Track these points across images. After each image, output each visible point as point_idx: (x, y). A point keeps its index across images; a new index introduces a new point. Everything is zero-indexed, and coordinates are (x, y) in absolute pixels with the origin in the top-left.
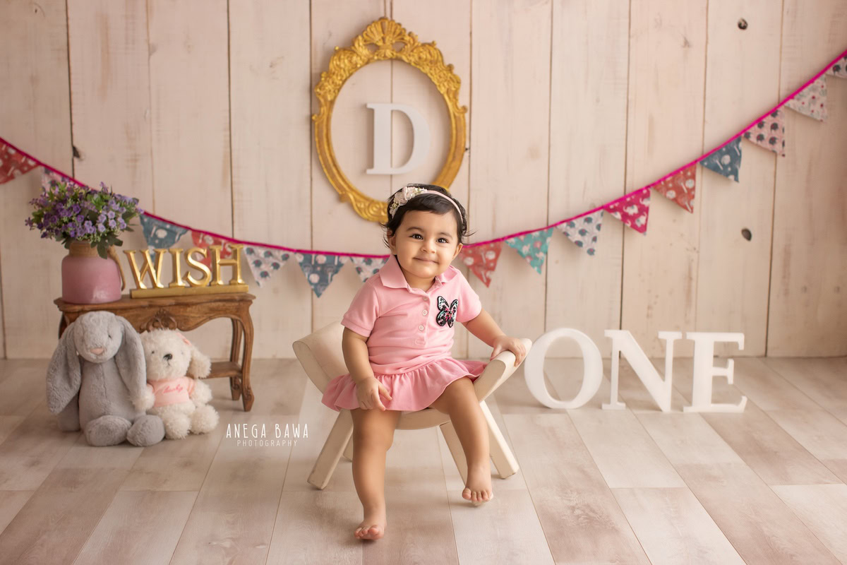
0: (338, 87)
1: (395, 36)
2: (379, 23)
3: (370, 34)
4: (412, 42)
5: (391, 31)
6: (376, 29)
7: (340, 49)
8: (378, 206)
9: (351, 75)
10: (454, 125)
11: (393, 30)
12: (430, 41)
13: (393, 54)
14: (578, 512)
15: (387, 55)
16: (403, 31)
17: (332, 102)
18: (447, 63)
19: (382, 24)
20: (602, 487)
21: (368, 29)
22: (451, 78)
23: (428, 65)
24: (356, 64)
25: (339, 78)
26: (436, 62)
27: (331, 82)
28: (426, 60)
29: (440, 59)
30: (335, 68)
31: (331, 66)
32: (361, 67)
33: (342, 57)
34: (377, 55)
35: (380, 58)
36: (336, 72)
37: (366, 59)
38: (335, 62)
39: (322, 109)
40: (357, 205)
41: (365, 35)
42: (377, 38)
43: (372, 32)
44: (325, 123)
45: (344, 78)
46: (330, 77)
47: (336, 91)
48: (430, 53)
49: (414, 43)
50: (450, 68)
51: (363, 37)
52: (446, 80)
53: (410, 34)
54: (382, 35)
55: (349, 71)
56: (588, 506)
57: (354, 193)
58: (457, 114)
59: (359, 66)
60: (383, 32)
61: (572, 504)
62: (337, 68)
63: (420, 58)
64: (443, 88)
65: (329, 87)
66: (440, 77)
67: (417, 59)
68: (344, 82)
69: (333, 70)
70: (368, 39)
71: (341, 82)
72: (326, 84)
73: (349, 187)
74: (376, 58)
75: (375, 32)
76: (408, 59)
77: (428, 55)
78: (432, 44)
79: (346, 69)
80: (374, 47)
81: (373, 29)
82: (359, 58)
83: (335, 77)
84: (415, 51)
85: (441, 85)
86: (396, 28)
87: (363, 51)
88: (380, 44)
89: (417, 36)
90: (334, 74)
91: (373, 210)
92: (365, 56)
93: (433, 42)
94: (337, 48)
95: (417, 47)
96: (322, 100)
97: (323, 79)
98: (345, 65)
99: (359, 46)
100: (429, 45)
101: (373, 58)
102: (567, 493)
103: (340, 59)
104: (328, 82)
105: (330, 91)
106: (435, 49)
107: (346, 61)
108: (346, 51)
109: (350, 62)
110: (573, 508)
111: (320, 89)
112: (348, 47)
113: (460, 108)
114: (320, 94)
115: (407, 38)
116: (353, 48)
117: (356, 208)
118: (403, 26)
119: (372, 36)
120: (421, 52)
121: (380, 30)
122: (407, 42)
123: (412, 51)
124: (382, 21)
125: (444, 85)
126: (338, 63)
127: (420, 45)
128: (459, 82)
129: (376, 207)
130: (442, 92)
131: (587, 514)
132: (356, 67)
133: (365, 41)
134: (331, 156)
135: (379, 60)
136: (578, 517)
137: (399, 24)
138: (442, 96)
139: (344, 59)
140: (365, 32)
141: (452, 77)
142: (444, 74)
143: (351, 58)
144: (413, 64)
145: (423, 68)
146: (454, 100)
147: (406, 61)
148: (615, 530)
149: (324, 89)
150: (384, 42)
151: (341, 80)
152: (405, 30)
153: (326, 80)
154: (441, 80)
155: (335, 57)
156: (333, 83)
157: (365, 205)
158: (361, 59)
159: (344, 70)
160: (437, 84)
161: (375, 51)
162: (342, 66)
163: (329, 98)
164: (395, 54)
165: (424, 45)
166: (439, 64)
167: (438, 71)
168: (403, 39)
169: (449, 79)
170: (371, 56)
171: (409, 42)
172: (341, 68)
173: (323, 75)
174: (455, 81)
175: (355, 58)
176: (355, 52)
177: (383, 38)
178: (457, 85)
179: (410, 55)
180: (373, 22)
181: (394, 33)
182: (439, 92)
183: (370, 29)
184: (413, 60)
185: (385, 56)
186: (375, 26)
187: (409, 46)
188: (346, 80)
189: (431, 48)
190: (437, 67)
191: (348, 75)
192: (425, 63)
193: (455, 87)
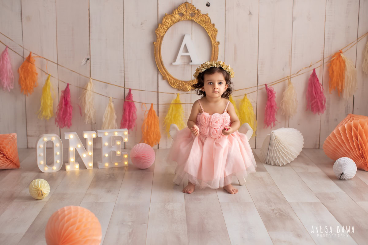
0: (165, 31)
1: (191, 10)
2: (185, 4)
3: (180, 9)
4: (198, 13)
5: (189, 8)
7: (167, 15)
8: (179, 82)
10: (213, 50)
11: (190, 8)
13: (190, 18)
14: (275, 211)
15: (187, 18)
17: (162, 37)
18: (212, 23)
19: (186, 5)
20: (285, 201)
21: (180, 7)
22: (213, 29)
24: (174, 21)
25: (166, 27)
26: (208, 22)
27: (162, 28)
28: (204, 21)
29: (210, 21)
31: (163, 22)
32: (176, 23)
33: (168, 18)
34: (183, 18)
35: (184, 19)
37: (178, 20)
38: (165, 20)
39: (158, 39)
40: (170, 82)
42: (183, 11)
44: (159, 46)
45: (168, 27)
46: (162, 26)
47: (165, 32)
48: (205, 18)
49: (199, 14)
50: (214, 25)
51: (177, 10)
52: (211, 30)
53: (197, 10)
54: (186, 10)
55: (171, 24)
56: (280, 209)
57: (169, 76)
58: (215, 45)
59: (175, 22)
60: (186, 9)
61: (273, 208)
62: (165, 23)
63: (201, 20)
65: (162, 30)
66: (209, 29)
68: (168, 29)
69: (164, 23)
70: (180, 11)
71: (167, 29)
72: (161, 29)
73: (167, 73)
74: (182, 19)
75: (183, 8)
77: (205, 19)
78: (207, 15)
80: (182, 15)
82: (175, 19)
83: (164, 26)
85: (209, 32)
86: (192, 7)
87: (177, 17)
88: (185, 13)
89: (200, 11)
90: (164, 25)
91: (176, 84)
93: (207, 14)
94: (166, 14)
95: (200, 15)
96: (158, 36)
97: (159, 27)
99: (176, 13)
100: (206, 15)
101: (181, 19)
102: (270, 204)
104: (161, 28)
105: (162, 32)
106: (208, 17)
107: (170, 20)
108: (170, 16)
109: (171, 20)
110: (273, 210)
111: (158, 31)
112: (171, 14)
113: (217, 42)
114: (157, 33)
115: (196, 11)
116: (173, 14)
117: (169, 83)
118: (195, 6)
119: (182, 10)
120: (202, 18)
121: (185, 7)
123: (198, 17)
124: (186, 3)
125: (210, 32)
126: (166, 20)
127: (201, 15)
128: (217, 31)
129: (178, 83)
130: (209, 35)
131: (279, 213)
132: (174, 23)
133: (178, 12)
134: (160, 60)
136: (276, 213)
137: (193, 5)
138: (209, 37)
139: (169, 19)
140: (178, 8)
141: (214, 29)
142: (211, 28)
143: (172, 18)
144: (198, 23)
145: (202, 25)
146: (214, 39)
147: (196, 21)
148: (291, 219)
149: (160, 31)
150: (186, 13)
151: (167, 28)
152: (195, 8)
153: (160, 27)
154: (209, 30)
155: (165, 18)
156: (163, 29)
157: (173, 82)
159: (168, 24)
160: (208, 32)
161: (182, 16)
162: (168, 22)
163: (161, 35)
164: (191, 18)
165: (203, 15)
167: (208, 26)
168: (194, 12)
169: (213, 30)
170: (181, 18)
171: (197, 13)
172: (167, 23)
173: (159, 25)
174: (215, 31)
175: (173, 18)
176: (174, 16)
177: (186, 11)
178: (216, 33)
179: (197, 19)
180: (182, 4)
181: (191, 9)
182: (208, 35)
183: (181, 7)
184: (198, 21)
185: (186, 19)
186: (183, 5)
187: (197, 15)
188: (169, 28)
189: (206, 16)
190: (208, 24)
191: (170, 26)
192: (203, 22)
193: (215, 33)
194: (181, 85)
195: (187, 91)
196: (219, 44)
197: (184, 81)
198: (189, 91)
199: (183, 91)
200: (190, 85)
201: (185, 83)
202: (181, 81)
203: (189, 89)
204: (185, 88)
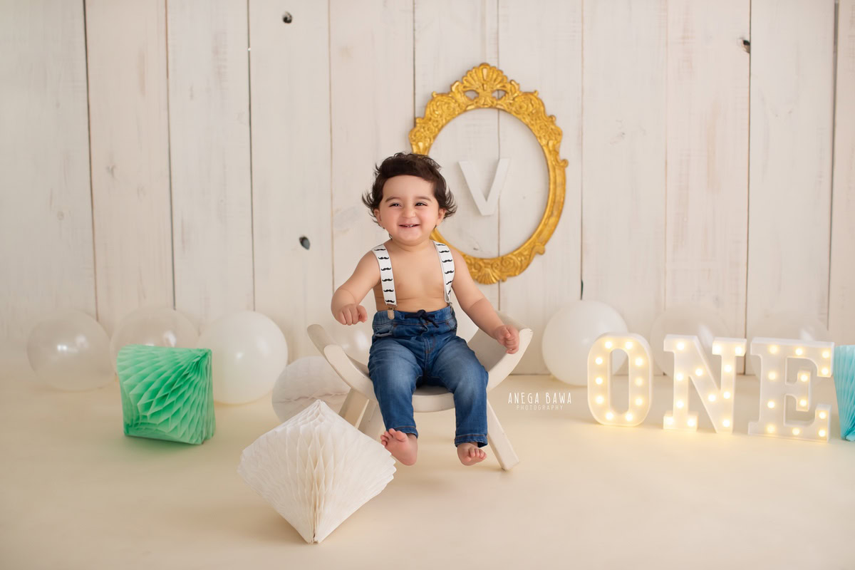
0: (434, 134)
1: (496, 83)
2: (480, 68)
3: (470, 79)
4: (513, 91)
5: (491, 78)
6: (477, 75)
7: (437, 96)
9: (448, 122)
10: (553, 179)
11: (495, 76)
12: (532, 90)
13: (493, 102)
15: (487, 103)
16: (505, 79)
17: (427, 150)
18: (548, 113)
19: (482, 70)
21: (468, 75)
22: (552, 129)
23: (529, 115)
24: (454, 111)
25: (435, 124)
26: (538, 112)
27: (426, 129)
28: (527, 110)
29: (542, 108)
30: (431, 115)
31: (428, 112)
32: (459, 114)
33: (440, 103)
34: (477, 102)
35: (478, 104)
36: (433, 118)
37: (464, 106)
38: (432, 109)
41: (465, 82)
42: (477, 84)
43: (473, 78)
45: (440, 126)
46: (426, 124)
47: (432, 138)
48: (531, 102)
49: (515, 92)
50: (552, 118)
51: (462, 83)
52: (547, 132)
53: (511, 82)
54: (482, 81)
55: (446, 119)
58: (556, 168)
59: (456, 113)
60: (484, 80)
62: (434, 115)
63: (521, 107)
64: (543, 140)
65: (425, 133)
66: (541, 128)
67: (518, 108)
68: (440, 130)
69: (429, 116)
70: (468, 85)
71: (437, 130)
72: (422, 130)
74: (475, 105)
75: (476, 78)
76: (508, 108)
77: (530, 105)
78: (534, 94)
79: (444, 116)
80: (472, 94)
81: (474, 75)
82: (457, 105)
83: (430, 123)
84: (516, 100)
86: (498, 75)
87: (461, 99)
88: (480, 91)
89: (518, 84)
90: (430, 119)
92: (463, 103)
93: (535, 92)
94: (435, 93)
95: (519, 95)
96: (416, 147)
97: (418, 125)
98: (443, 111)
99: (459, 92)
100: (532, 93)
101: (472, 105)
103: (437, 107)
104: (424, 128)
105: (425, 137)
106: (538, 99)
107: (444, 107)
108: (444, 97)
109: (448, 108)
111: (415, 136)
112: (447, 93)
113: (560, 161)
114: (414, 141)
115: (509, 86)
116: (451, 94)
118: (505, 73)
119: (473, 82)
120: (522, 101)
121: (480, 75)
122: (509, 91)
123: (514, 99)
124: (483, 66)
125: (544, 136)
126: (435, 109)
127: (521, 94)
128: (560, 134)
130: (542, 144)
132: (453, 116)
133: (464, 87)
135: (478, 108)
137: (501, 71)
138: (542, 147)
139: (441, 105)
140: (465, 78)
141: (553, 127)
142: (546, 125)
143: (449, 103)
144: (513, 113)
145: (524, 118)
146: (554, 153)
147: (507, 110)
149: (419, 135)
150: (484, 89)
151: (437, 126)
152: (507, 77)
153: (421, 127)
154: (541, 132)
155: (433, 103)
156: (428, 130)
158: (459, 105)
159: (441, 117)
160: (538, 135)
161: (475, 98)
162: (439, 112)
163: (424, 144)
164: (495, 102)
165: (526, 94)
166: (540, 115)
167: (538, 121)
168: (504, 86)
169: (550, 130)
170: (470, 103)
171: (511, 91)
172: (438, 115)
173: (418, 121)
174: (557, 133)
175: (452, 105)
176: (452, 98)
177: (483, 85)
178: (559, 138)
179: (510, 104)
180: (474, 68)
181: (495, 80)
182: (540, 144)
183: (471, 75)
184: (514, 109)
185: (484, 105)
186: (476, 72)
187: (510, 94)
188: (442, 127)
189: (532, 97)
190: (539, 117)
191: (444, 121)
192: (526, 113)
193: (556, 139)
194: (475, 269)
195: (490, 283)
196: (567, 166)
197: (482, 259)
198: (493, 283)
199: (480, 282)
200: (496, 268)
201: (484, 263)
202: (475, 258)
203: (493, 279)
204: (485, 275)
